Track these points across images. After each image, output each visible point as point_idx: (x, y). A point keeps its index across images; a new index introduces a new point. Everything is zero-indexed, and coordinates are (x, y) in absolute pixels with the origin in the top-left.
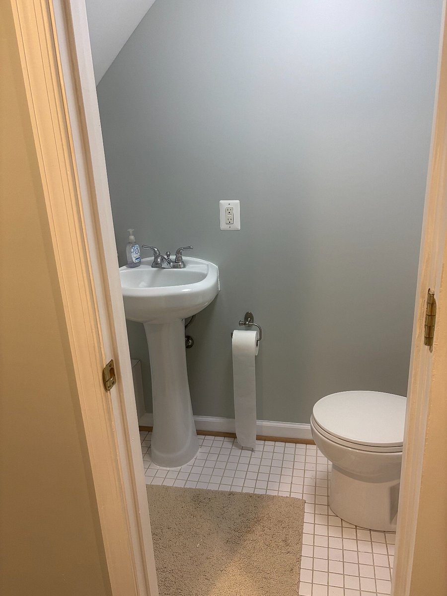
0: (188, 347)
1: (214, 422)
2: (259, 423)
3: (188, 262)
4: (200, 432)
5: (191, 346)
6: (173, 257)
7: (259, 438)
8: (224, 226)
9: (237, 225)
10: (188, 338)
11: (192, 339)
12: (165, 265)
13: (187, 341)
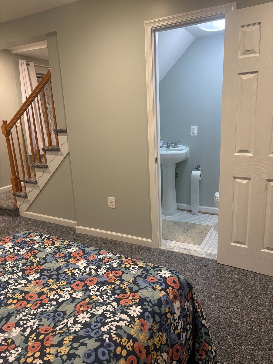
0: (176, 177)
1: (184, 206)
2: (200, 207)
3: (179, 146)
4: (178, 209)
5: (177, 177)
6: (173, 145)
7: (199, 212)
8: (192, 134)
9: (196, 134)
10: (177, 174)
11: (178, 175)
12: (171, 147)
13: (176, 175)
